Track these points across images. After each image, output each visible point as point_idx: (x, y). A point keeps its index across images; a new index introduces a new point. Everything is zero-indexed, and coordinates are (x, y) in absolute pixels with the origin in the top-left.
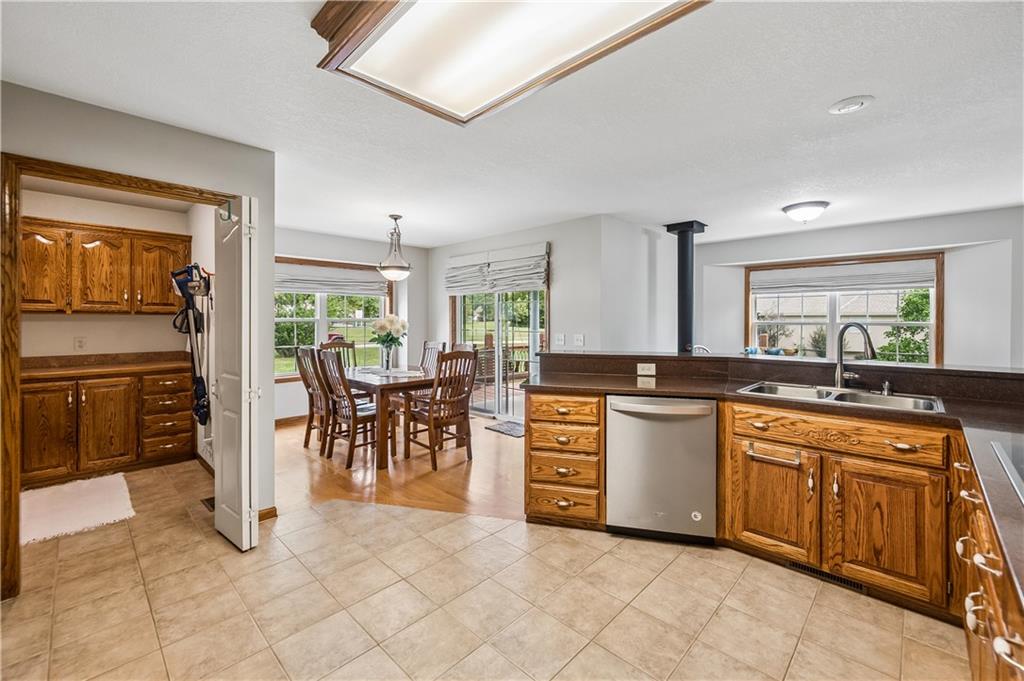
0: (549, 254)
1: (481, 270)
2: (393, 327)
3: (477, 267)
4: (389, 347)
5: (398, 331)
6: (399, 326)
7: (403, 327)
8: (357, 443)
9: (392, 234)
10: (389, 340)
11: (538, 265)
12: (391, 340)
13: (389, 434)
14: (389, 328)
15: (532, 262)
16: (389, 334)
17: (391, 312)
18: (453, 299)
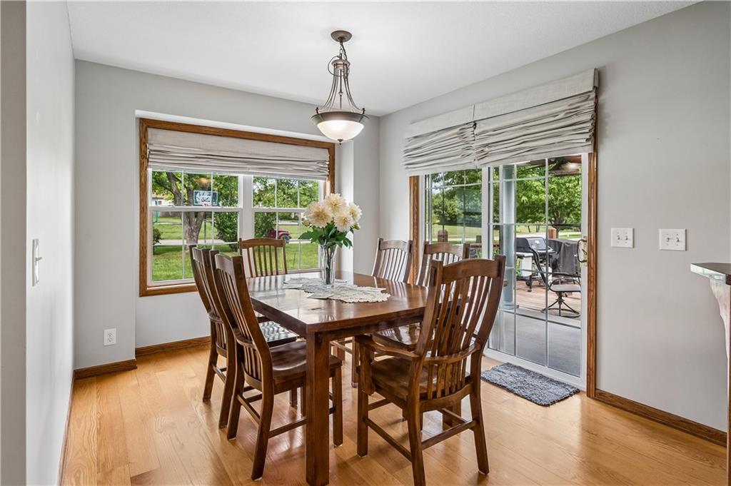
0: (598, 89)
1: (461, 134)
2: (337, 215)
3: (457, 130)
4: (332, 247)
5: (345, 221)
6: (345, 213)
7: (353, 214)
8: (275, 425)
9: (336, 65)
10: (331, 237)
11: (575, 111)
12: (334, 236)
13: (331, 406)
14: (331, 215)
15: (564, 106)
16: (330, 227)
17: (333, 191)
18: (415, 181)
